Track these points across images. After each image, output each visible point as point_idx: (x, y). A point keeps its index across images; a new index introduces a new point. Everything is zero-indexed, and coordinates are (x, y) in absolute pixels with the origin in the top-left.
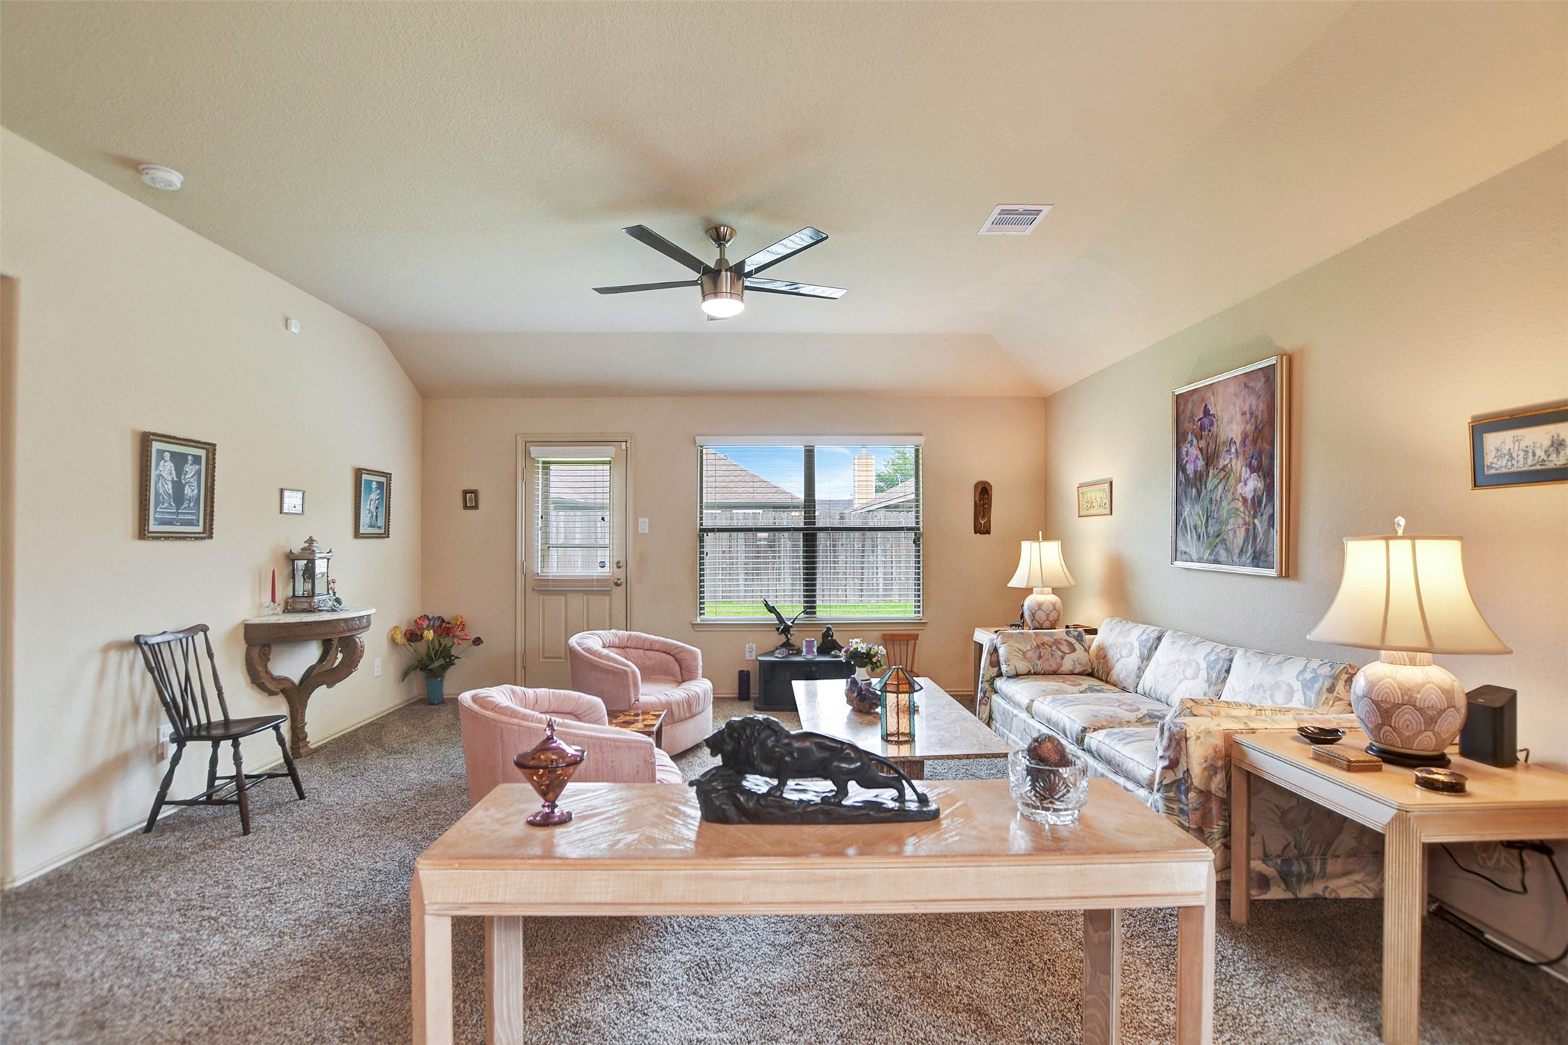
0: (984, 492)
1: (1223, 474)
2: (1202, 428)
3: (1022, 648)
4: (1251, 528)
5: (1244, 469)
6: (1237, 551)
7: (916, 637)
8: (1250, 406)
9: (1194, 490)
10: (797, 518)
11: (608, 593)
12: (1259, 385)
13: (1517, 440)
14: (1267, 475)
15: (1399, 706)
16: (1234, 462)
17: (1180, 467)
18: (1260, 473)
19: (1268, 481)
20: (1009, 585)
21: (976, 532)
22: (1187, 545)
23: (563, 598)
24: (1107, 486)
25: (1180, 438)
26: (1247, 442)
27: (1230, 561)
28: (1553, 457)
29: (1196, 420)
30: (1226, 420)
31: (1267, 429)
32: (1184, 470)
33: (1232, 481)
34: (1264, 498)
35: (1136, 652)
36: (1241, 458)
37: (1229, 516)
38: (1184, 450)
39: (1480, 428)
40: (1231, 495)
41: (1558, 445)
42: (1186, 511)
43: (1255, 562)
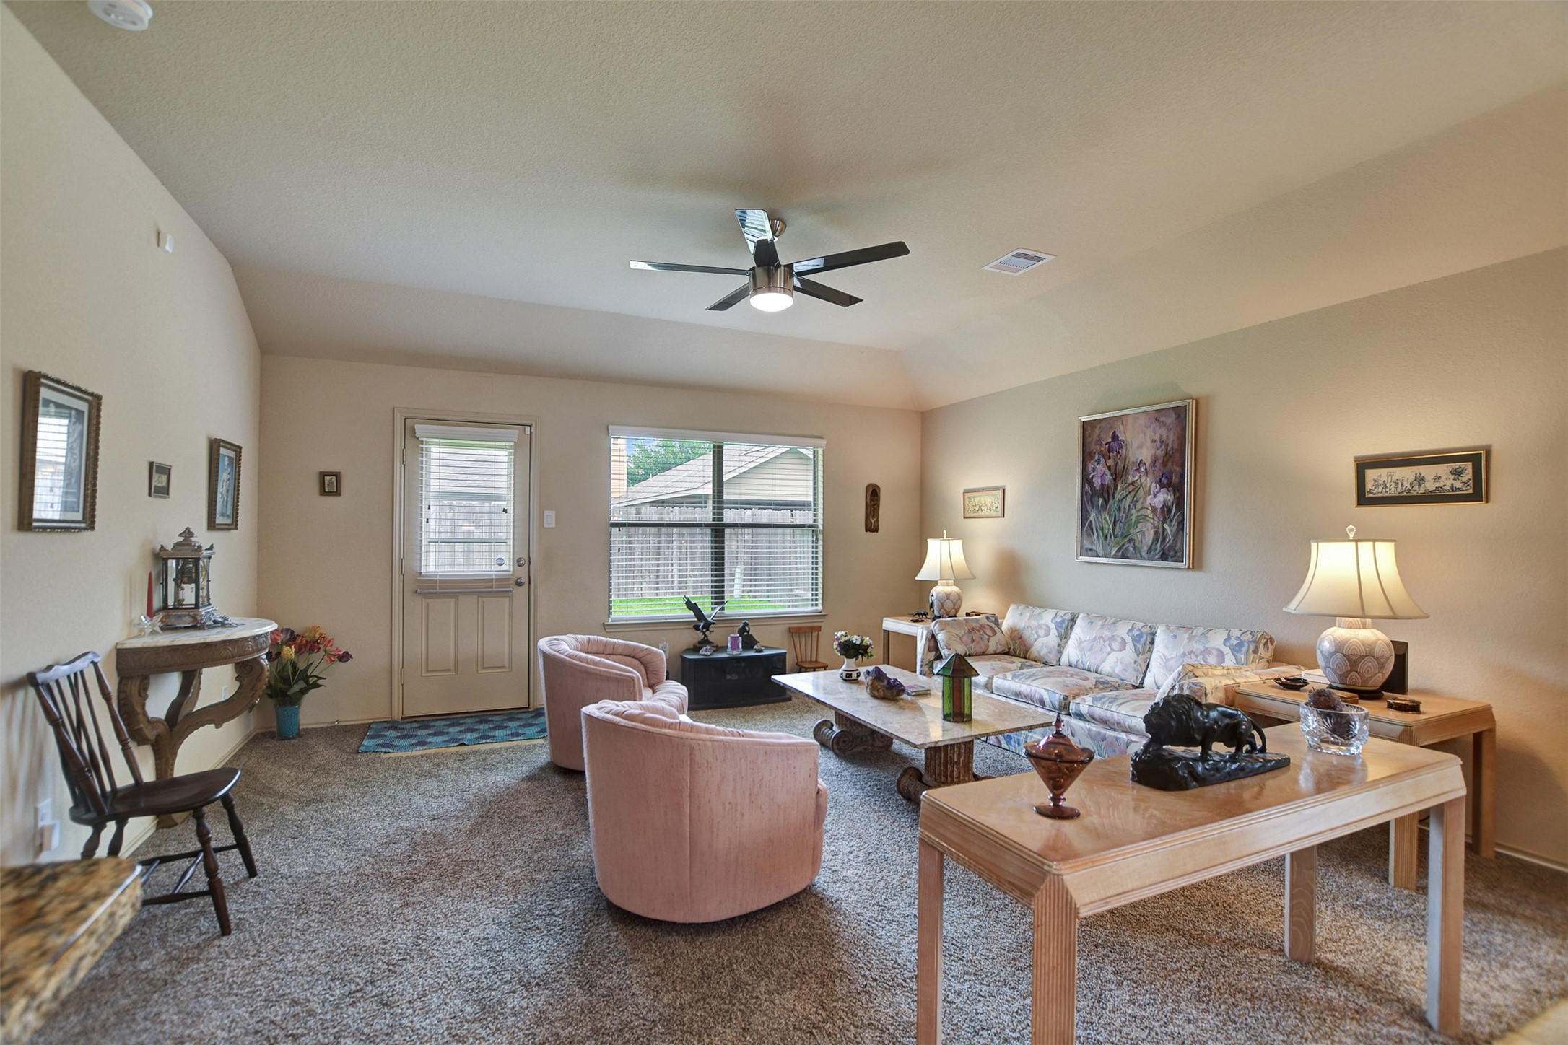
0: (873, 494)
1: (1131, 488)
2: (1110, 450)
3: (958, 633)
4: (1161, 530)
5: (1154, 485)
6: (1145, 548)
7: (819, 629)
8: (1161, 436)
9: (1101, 500)
10: (705, 515)
11: (508, 594)
12: (1171, 420)
13: (1390, 475)
14: (1178, 490)
15: (1362, 657)
16: (1143, 479)
17: (1086, 479)
18: (1170, 489)
19: (1177, 495)
20: (916, 578)
21: (866, 531)
22: (1093, 543)
23: (453, 600)
24: (1000, 492)
25: (1087, 456)
26: (1157, 464)
27: (1139, 556)
28: (1416, 488)
29: (1104, 443)
30: (1135, 445)
31: (1177, 455)
32: (1091, 483)
33: (1141, 493)
34: (1174, 508)
35: (1054, 632)
36: (1150, 476)
37: (1137, 521)
38: (1090, 466)
39: (1363, 465)
40: (1139, 505)
41: (1420, 480)
42: (1092, 517)
43: (1164, 557)
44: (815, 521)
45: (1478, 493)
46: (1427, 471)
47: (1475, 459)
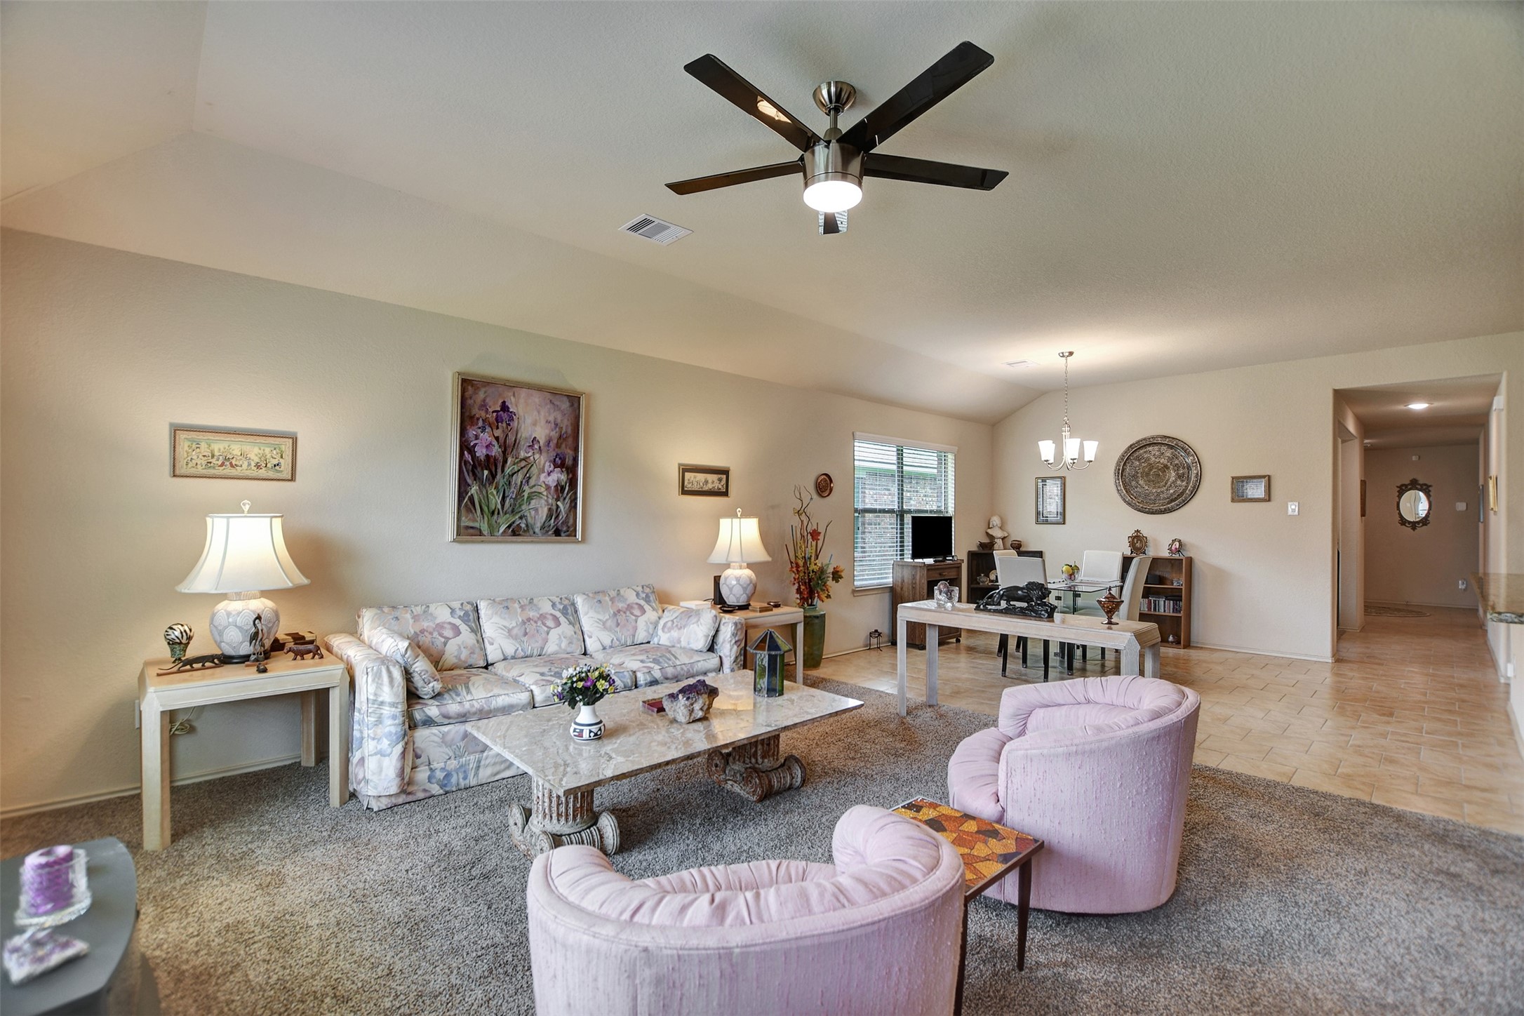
1: (523, 464)
2: (497, 420)
4: (554, 508)
5: (548, 464)
6: (539, 525)
8: (555, 419)
9: (486, 472)
12: (564, 406)
14: (572, 470)
16: (537, 456)
17: (465, 447)
18: (564, 470)
19: (570, 476)
22: (475, 520)
24: (290, 442)
25: (466, 419)
26: (551, 444)
27: (531, 532)
29: (490, 410)
30: (528, 421)
31: (570, 440)
32: (472, 451)
33: (534, 470)
34: (567, 488)
36: (544, 454)
37: (530, 498)
38: (472, 432)
40: (532, 482)
41: (706, 482)
42: (474, 490)
43: (557, 533)
47: (725, 473)
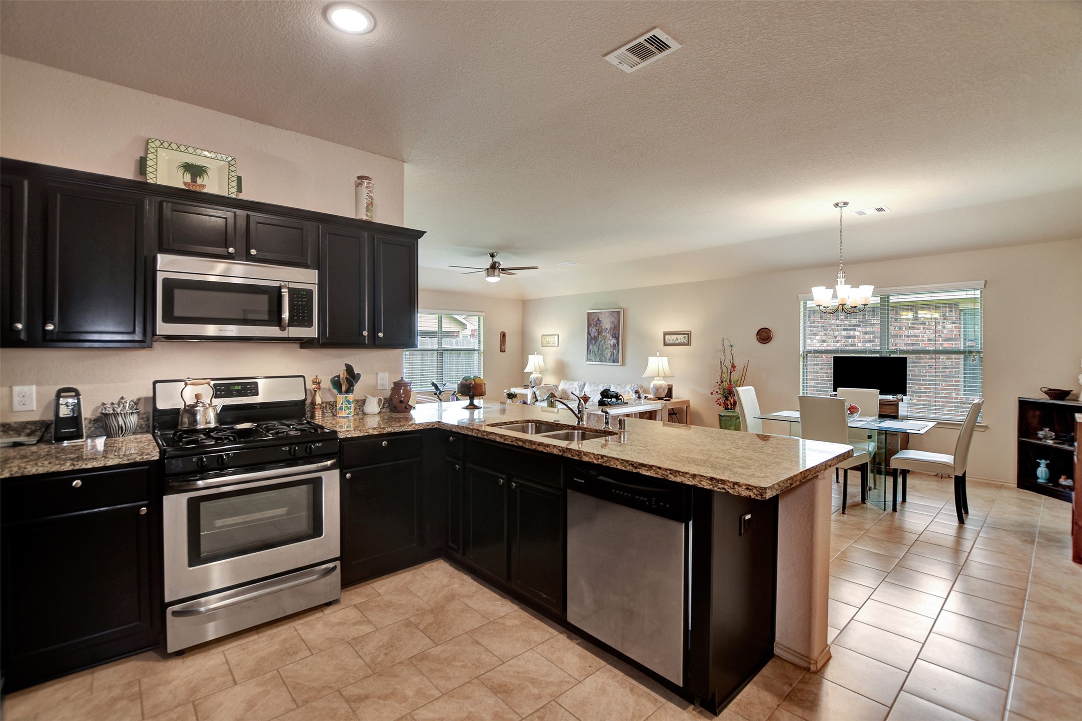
0: (503, 335)
1: (603, 337)
2: (597, 324)
3: (544, 391)
4: (612, 353)
5: (610, 337)
6: (608, 359)
8: (612, 320)
9: (594, 341)
12: (616, 315)
13: (671, 337)
14: (618, 339)
15: (659, 388)
16: (607, 335)
17: (589, 334)
18: (615, 338)
19: (618, 341)
20: (525, 372)
21: (501, 352)
22: (591, 357)
24: (556, 337)
25: (589, 325)
26: (611, 330)
27: (606, 361)
28: (676, 341)
29: (595, 321)
30: (605, 322)
31: (617, 327)
32: (590, 335)
33: (606, 339)
34: (616, 345)
35: (578, 389)
36: (609, 334)
37: (605, 350)
38: (590, 329)
39: (665, 334)
40: (606, 344)
41: (677, 339)
42: (591, 347)
43: (614, 362)
44: (479, 348)
45: (689, 344)
46: (679, 337)
47: (688, 334)
